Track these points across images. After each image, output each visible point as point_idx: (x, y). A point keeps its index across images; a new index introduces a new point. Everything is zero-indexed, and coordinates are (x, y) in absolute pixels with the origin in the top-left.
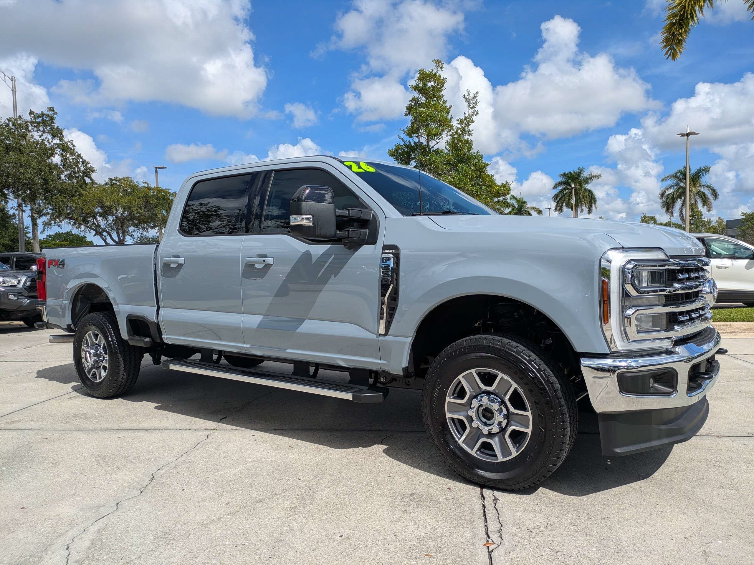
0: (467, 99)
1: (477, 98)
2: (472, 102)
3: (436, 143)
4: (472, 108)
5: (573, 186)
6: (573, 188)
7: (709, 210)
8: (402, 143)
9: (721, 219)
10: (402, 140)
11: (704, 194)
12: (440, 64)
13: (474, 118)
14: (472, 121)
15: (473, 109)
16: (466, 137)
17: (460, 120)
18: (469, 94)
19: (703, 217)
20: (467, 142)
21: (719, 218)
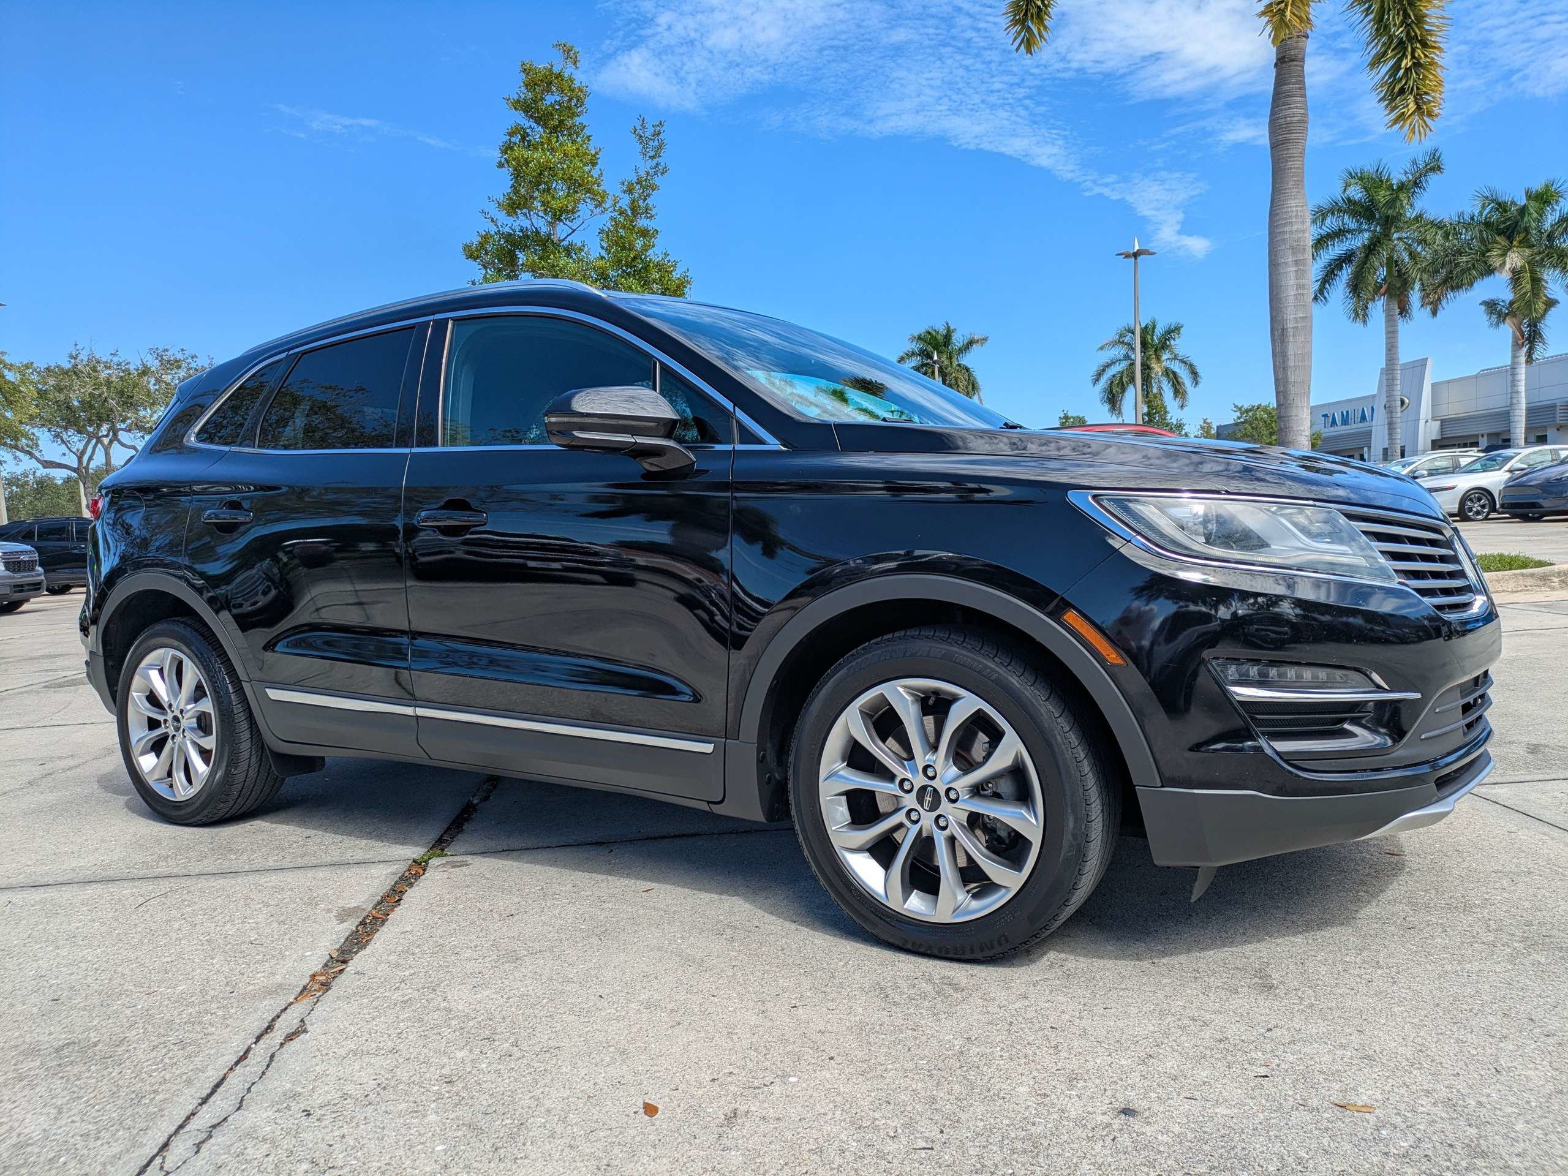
0: (641, 136)
1: (662, 136)
2: (651, 143)
3: (571, 231)
4: (652, 158)
5: (936, 358)
6: (935, 362)
7: (1182, 406)
8: (493, 229)
9: (1208, 423)
10: (492, 221)
11: (1174, 373)
12: (571, 53)
13: (657, 180)
14: (654, 188)
15: (655, 161)
16: (642, 222)
17: (626, 183)
18: (643, 126)
19: (1168, 417)
20: (644, 233)
21: (1205, 421)
